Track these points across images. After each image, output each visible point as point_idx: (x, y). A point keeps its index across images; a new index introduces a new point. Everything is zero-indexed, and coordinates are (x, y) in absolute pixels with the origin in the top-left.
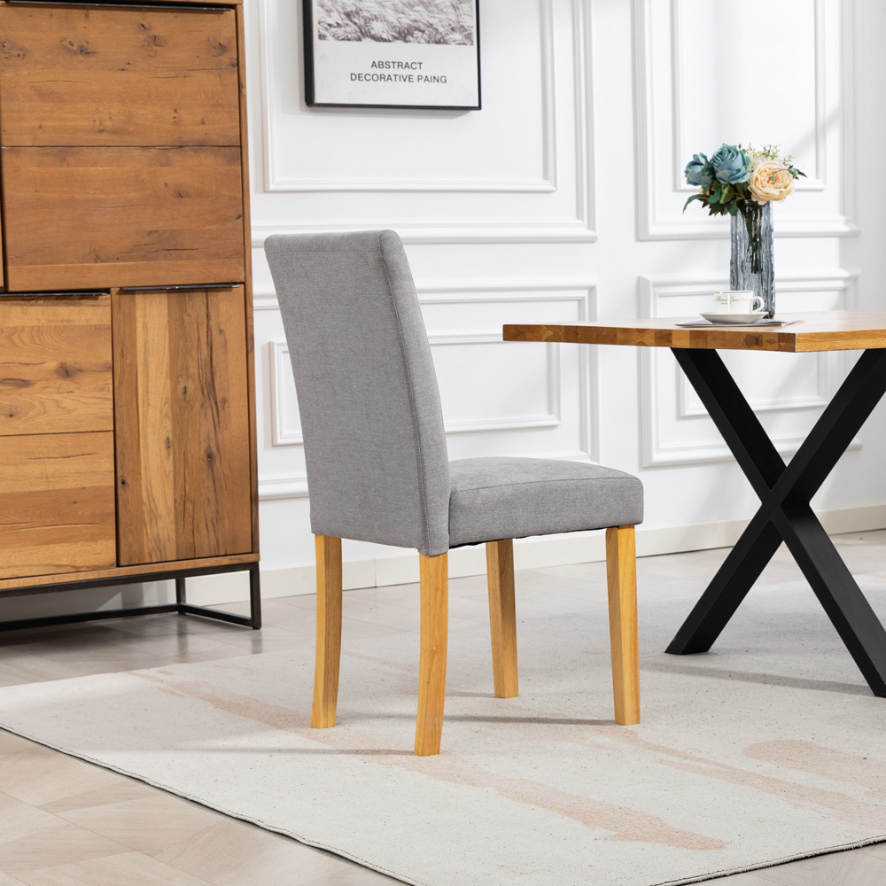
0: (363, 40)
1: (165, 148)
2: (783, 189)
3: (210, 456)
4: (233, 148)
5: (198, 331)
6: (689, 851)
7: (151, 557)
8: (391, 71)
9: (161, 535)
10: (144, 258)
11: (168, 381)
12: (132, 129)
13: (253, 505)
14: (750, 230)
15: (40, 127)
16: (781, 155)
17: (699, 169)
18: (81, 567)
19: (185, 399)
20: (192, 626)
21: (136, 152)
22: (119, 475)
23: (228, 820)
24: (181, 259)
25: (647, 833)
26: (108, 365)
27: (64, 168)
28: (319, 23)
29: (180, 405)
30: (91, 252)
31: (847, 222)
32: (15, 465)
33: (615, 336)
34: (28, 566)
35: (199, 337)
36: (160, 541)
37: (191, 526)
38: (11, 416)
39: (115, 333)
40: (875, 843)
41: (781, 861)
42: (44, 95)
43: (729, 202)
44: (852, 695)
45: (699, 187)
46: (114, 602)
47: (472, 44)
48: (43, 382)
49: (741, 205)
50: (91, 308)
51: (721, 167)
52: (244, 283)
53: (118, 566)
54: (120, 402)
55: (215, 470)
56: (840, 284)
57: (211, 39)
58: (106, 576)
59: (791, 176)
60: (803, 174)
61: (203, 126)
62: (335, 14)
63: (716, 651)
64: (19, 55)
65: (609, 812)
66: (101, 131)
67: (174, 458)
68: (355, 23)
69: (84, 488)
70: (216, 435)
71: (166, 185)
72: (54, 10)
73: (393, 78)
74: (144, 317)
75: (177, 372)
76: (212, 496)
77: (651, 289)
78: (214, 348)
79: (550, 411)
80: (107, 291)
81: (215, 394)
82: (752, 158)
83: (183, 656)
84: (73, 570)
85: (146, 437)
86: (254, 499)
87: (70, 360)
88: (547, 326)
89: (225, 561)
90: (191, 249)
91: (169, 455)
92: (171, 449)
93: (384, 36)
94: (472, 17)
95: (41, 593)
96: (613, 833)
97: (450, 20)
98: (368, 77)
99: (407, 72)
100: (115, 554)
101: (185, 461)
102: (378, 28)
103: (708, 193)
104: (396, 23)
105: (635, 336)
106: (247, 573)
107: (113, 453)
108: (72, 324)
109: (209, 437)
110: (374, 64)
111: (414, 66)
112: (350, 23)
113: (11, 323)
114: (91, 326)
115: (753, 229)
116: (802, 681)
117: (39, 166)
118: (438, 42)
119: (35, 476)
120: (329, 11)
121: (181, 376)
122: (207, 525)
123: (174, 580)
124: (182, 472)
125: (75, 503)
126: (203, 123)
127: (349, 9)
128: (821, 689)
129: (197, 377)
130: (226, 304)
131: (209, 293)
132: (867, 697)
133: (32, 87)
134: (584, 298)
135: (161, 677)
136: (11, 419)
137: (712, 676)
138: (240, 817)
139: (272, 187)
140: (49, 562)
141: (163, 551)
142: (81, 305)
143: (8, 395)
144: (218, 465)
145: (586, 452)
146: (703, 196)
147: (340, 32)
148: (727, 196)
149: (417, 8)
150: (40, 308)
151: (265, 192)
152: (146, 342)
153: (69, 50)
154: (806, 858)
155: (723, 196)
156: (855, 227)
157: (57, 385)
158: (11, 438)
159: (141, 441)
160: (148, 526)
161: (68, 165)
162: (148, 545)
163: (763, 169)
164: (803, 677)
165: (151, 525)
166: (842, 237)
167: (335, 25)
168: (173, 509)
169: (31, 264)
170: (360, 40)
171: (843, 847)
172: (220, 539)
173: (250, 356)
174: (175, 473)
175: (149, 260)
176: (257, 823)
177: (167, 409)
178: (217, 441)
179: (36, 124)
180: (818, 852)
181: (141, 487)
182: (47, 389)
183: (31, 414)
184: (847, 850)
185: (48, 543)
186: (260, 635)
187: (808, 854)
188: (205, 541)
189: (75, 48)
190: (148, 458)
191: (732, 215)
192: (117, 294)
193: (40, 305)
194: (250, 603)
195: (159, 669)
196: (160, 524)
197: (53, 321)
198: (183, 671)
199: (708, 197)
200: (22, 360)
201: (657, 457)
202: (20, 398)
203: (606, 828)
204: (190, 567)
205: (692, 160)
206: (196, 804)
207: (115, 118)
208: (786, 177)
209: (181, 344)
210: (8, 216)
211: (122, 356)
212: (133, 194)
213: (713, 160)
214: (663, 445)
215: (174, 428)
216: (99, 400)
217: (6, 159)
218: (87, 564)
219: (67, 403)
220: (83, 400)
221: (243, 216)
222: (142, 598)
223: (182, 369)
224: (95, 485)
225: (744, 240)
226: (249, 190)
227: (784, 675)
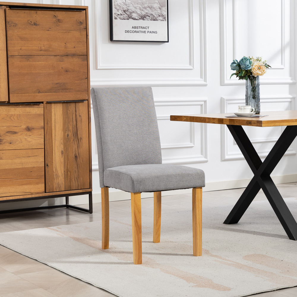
0: (129, 19)
1: (62, 56)
2: (262, 72)
3: (76, 157)
4: (84, 56)
5: (72, 116)
6: (219, 291)
7: (56, 190)
8: (139, 30)
9: (60, 183)
10: (55, 92)
11: (62, 132)
12: (51, 50)
13: (90, 173)
15: (21, 49)
16: (263, 60)
17: (235, 65)
18: (33, 193)
19: (68, 138)
20: (71, 212)
21: (52, 57)
22: (46, 163)
23: (72, 278)
24: (67, 92)
25: (206, 285)
26: (42, 127)
27: (29, 63)
28: (115, 14)
29: (66, 140)
30: (37, 90)
31: (292, 79)
32: (12, 159)
33: (206, 120)
34: (16, 192)
35: (73, 118)
36: (59, 184)
37: (69, 180)
38: (10, 143)
39: (45, 116)
40: (280, 289)
41: (248, 295)
42: (22, 39)
43: (245, 76)
44: (282, 239)
45: (235, 71)
46: (45, 204)
47: (166, 21)
48: (21, 132)
49: (249, 77)
50: (37, 108)
51: (242, 64)
52: (88, 100)
53: (45, 192)
54: (47, 139)
55: (77, 161)
56: (289, 100)
57: (78, 20)
58: (41, 196)
59: (265, 67)
60: (270, 66)
61: (74, 49)
62: (120, 11)
63: (240, 223)
64: (14, 26)
65: (195, 278)
66: (41, 50)
67: (64, 157)
68: (127, 14)
69: (34, 167)
70: (78, 150)
71: (62, 68)
72: (26, 11)
73: (139, 32)
74: (55, 111)
75: (65, 129)
76: (76, 170)
77: (225, 101)
78: (77, 121)
79: (191, 142)
80: (42, 103)
81: (78, 137)
82: (253, 62)
83: (68, 222)
84: (30, 194)
85: (55, 150)
87: (30, 125)
88: (184, 116)
89: (81, 191)
90: (70, 89)
91: (62, 156)
92: (63, 154)
93: (136, 18)
94: (166, 12)
95: (20, 201)
96: (195, 285)
97: (159, 13)
98: (131, 32)
99: (144, 30)
100: (44, 188)
101: (68, 158)
102: (134, 15)
103: (238, 73)
104: (140, 14)
105: (212, 120)
106: (88, 195)
107: (44, 156)
108: (31, 113)
109: (76, 150)
110: (133, 27)
111: (146, 28)
112: (125, 14)
113: (11, 113)
114: (37, 114)
115: (253, 85)
116: (267, 234)
117: (20, 62)
118: (154, 20)
119: (18, 163)
120: (118, 10)
121: (66, 130)
122: (75, 179)
123: (65, 197)
124: (67, 162)
125: (31, 172)
127: (125, 9)
128: (272, 237)
129: (72, 131)
130: (82, 107)
131: (76, 103)
132: (287, 240)
133: (18, 36)
134: (203, 104)
135: (58, 229)
136: (10, 144)
137: (237, 232)
138: (76, 277)
139: (99, 68)
140: (22, 191)
141: (60, 188)
142: (34, 107)
143: (9, 136)
144: (79, 159)
145: (203, 155)
147: (122, 17)
148: (244, 74)
149: (147, 9)
150: (20, 108)
151: (96, 69)
152: (55, 120)
153: (30, 24)
154: (257, 294)
155: (243, 74)
156: (294, 81)
157: (26, 133)
158: (10, 150)
159: (53, 152)
160: (55, 179)
161: (30, 61)
162: (55, 186)
163: (256, 65)
164: (267, 232)
166: (290, 84)
167: (120, 14)
168: (64, 174)
169: (17, 94)
170: (128, 19)
171: (269, 291)
172: (79, 184)
173: (89, 124)
174: (64, 162)
175: (56, 92)
177: (62, 141)
178: (78, 152)
180: (261, 292)
181: (53, 167)
182: (22, 135)
183: (17, 143)
184: (270, 291)
185: (22, 185)
186: (92, 215)
187: (258, 293)
188: (74, 184)
189: (32, 23)
190: (55, 157)
191: (246, 80)
192: (46, 104)
193: (20, 107)
194: (89, 204)
195: (57, 227)
196: (59, 179)
197: (24, 112)
198: (65, 227)
199: (238, 74)
200: (14, 125)
201: (227, 157)
202: (13, 137)
203: (194, 283)
204: (69, 193)
205: (232, 62)
206: (62, 273)
207: (46, 46)
208: (264, 68)
209: (67, 120)
210: (10, 78)
211: (47, 124)
212: (51, 71)
213: (239, 62)
214: (229, 153)
215: (64, 147)
216: (40, 138)
217: (9, 59)
218: (35, 192)
219: (29, 139)
220: (34, 138)
221: (88, 78)
222: (55, 203)
223: (67, 128)
224: (38, 166)
225: (250, 88)
226: (89, 70)
227: (261, 232)
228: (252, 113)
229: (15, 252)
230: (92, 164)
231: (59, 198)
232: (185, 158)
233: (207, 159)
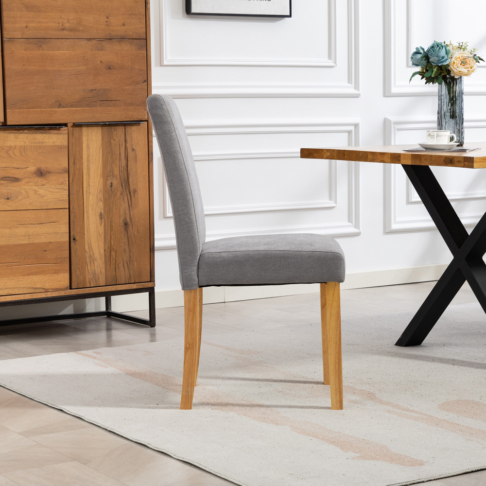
1: (101, 40)
2: (470, 69)
3: (126, 224)
4: (141, 40)
5: (119, 149)
6: (403, 467)
7: (90, 284)
9: (97, 271)
10: (88, 105)
11: (102, 179)
12: (81, 28)
13: (152, 253)
14: (449, 93)
15: (27, 27)
16: (469, 48)
17: (419, 56)
18: (48, 289)
19: (111, 190)
20: (115, 324)
21: (84, 42)
22: (72, 235)
23: (131, 443)
24: (110, 106)
25: (378, 455)
26: (66, 169)
27: (41, 52)
29: (108, 193)
30: (56, 102)
32: (10, 228)
33: (367, 156)
34: (17, 288)
35: (120, 153)
36: (96, 274)
37: (114, 266)
38: (8, 199)
39: (70, 150)
41: (457, 473)
42: (29, 8)
43: (437, 76)
45: (420, 67)
46: (69, 310)
48: (27, 179)
49: (444, 78)
50: (56, 135)
51: (433, 55)
52: (147, 121)
53: (71, 288)
54: (73, 191)
55: (129, 233)
58: (64, 295)
59: (475, 61)
60: (482, 60)
61: (124, 27)
63: (425, 345)
65: (356, 442)
66: (63, 29)
67: (105, 225)
69: (50, 242)
70: (130, 211)
71: (101, 62)
74: (88, 141)
75: (107, 174)
76: (127, 248)
77: (392, 125)
78: (129, 159)
79: (330, 199)
80: (66, 125)
81: (129, 187)
82: (451, 50)
83: (109, 343)
84: (44, 291)
85: (88, 212)
86: (152, 249)
87: (43, 166)
88: (326, 150)
89: (134, 286)
90: (116, 101)
91: (101, 223)
92: (103, 220)
95: (25, 304)
96: (358, 455)
100: (69, 282)
101: (111, 227)
103: (424, 71)
105: (378, 157)
106: (147, 293)
107: (68, 222)
108: (45, 145)
109: (125, 212)
113: (9, 144)
114: (56, 146)
115: (452, 92)
116: (476, 363)
117: (25, 50)
119: (21, 235)
121: (109, 176)
122: (124, 265)
123: (104, 298)
124: (109, 233)
125: (45, 251)
126: (124, 25)
129: (119, 177)
130: (136, 134)
131: (126, 127)
133: (22, 3)
134: (352, 130)
135: (95, 355)
136: (8, 201)
137: (422, 360)
138: (138, 441)
139: (165, 63)
140: (29, 286)
141: (97, 280)
142: (50, 133)
143: (6, 186)
144: (131, 229)
145: (352, 223)
146: (422, 72)
148: (436, 72)
150: (26, 135)
151: (161, 66)
154: (472, 472)
155: (434, 73)
157: (35, 181)
158: (8, 212)
160: (89, 265)
161: (43, 50)
162: (89, 276)
163: (458, 57)
165: (90, 265)
168: (103, 255)
169: (20, 108)
172: (132, 273)
173: (150, 165)
174: (105, 233)
175: (91, 107)
176: (148, 445)
177: (101, 195)
178: (130, 215)
179: (24, 25)
180: (479, 469)
181: (85, 242)
182: (29, 183)
183: (20, 198)
185: (29, 275)
186: (155, 330)
188: (123, 274)
190: (89, 225)
191: (439, 84)
192: (71, 127)
193: (26, 133)
194: (149, 311)
195: (93, 350)
196: (96, 264)
197: (33, 143)
198: (107, 352)
199: (425, 73)
200: (15, 165)
201: (394, 226)
202: (13, 188)
203: (354, 452)
204: (113, 290)
205: (415, 50)
206: (112, 433)
207: (71, 21)
208: (472, 62)
209: (109, 157)
210: (7, 80)
211: (74, 164)
212: (81, 68)
213: (428, 51)
214: (398, 219)
215: (105, 206)
216: (60, 190)
217: (5, 46)
218: (52, 287)
219: (41, 191)
220: (50, 190)
221: (147, 81)
222: (86, 307)
223: (110, 172)
224: (57, 240)
225: (446, 99)
226: (150, 65)
227: (465, 360)
228: (452, 143)
229: (20, 395)
230: (155, 238)
231: (93, 299)
232: (320, 228)
233: (359, 229)
